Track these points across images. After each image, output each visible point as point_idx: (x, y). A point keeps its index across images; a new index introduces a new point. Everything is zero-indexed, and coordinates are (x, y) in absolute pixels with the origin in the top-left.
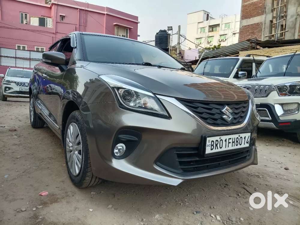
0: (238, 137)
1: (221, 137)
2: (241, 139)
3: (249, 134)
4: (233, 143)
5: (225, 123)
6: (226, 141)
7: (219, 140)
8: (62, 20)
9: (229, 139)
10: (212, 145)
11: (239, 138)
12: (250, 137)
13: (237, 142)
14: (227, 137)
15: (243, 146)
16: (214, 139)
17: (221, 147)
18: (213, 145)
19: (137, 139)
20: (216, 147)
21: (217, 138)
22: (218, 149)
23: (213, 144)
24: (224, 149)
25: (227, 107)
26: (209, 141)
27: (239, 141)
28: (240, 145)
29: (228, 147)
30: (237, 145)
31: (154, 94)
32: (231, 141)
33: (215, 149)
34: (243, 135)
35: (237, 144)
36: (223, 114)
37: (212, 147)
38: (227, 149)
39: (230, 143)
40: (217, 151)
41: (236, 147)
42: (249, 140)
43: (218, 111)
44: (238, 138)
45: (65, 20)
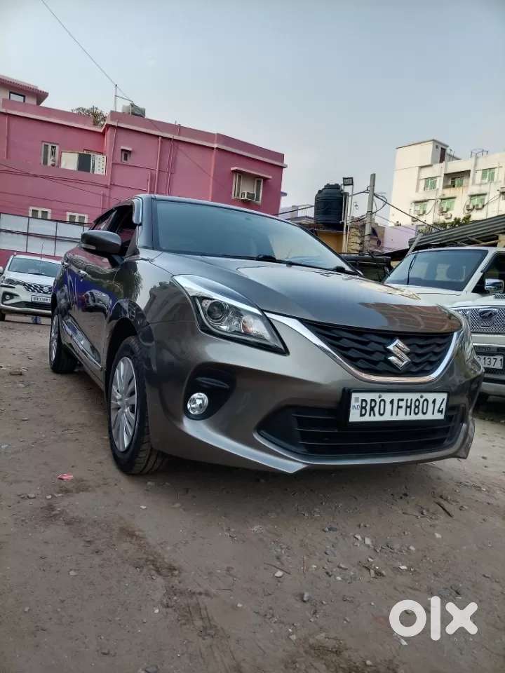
0: (419, 398)
1: (382, 394)
2: (425, 402)
3: (445, 396)
4: (408, 410)
5: (393, 370)
6: (392, 402)
7: (378, 400)
8: (126, 159)
9: (399, 400)
10: (362, 408)
11: (422, 400)
12: (445, 401)
13: (417, 407)
14: (396, 396)
15: (429, 416)
16: (368, 396)
17: (382, 412)
18: (365, 408)
19: (226, 386)
20: (372, 412)
21: (375, 396)
22: (374, 415)
23: (364, 404)
24: (387, 417)
25: (398, 342)
26: (357, 399)
27: (421, 407)
28: (424, 414)
29: (397, 414)
30: (416, 414)
31: (262, 311)
32: (403, 404)
33: (370, 415)
34: (430, 397)
35: (416, 411)
36: (390, 353)
37: (363, 412)
38: (394, 418)
39: (401, 407)
40: (372, 419)
41: (413, 417)
42: (444, 406)
43: (380, 348)
44: (417, 400)
45: (130, 161)
